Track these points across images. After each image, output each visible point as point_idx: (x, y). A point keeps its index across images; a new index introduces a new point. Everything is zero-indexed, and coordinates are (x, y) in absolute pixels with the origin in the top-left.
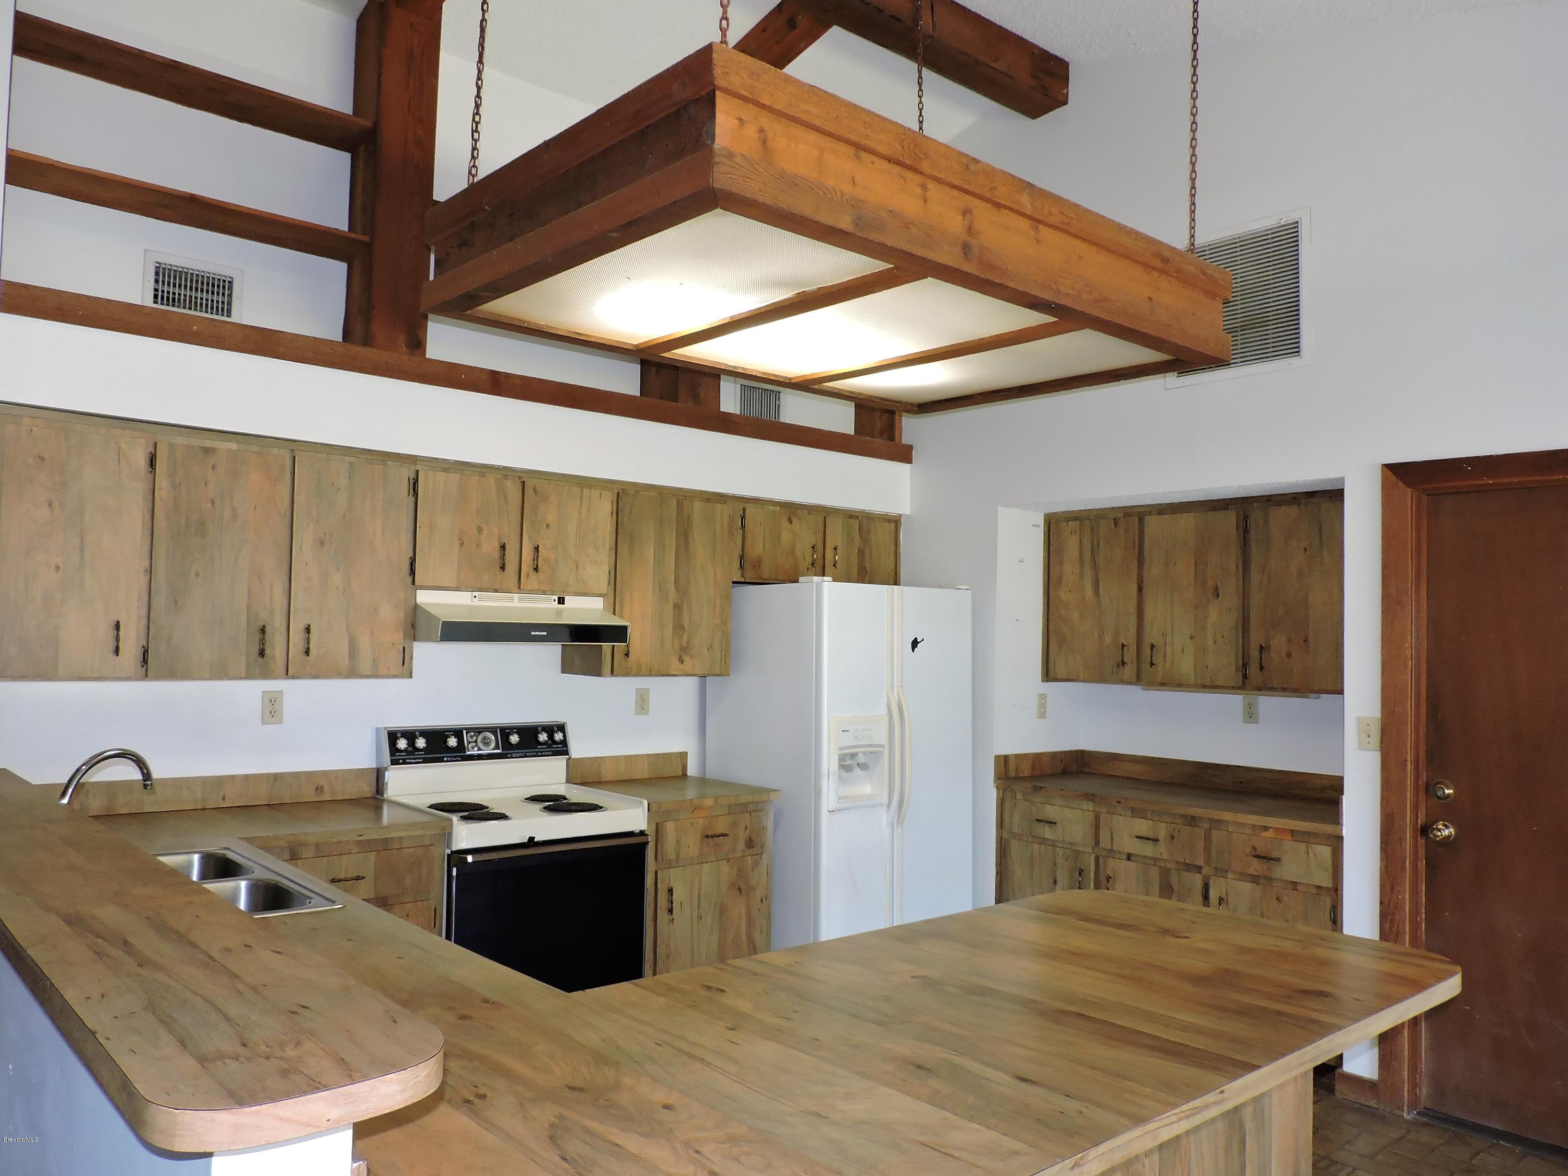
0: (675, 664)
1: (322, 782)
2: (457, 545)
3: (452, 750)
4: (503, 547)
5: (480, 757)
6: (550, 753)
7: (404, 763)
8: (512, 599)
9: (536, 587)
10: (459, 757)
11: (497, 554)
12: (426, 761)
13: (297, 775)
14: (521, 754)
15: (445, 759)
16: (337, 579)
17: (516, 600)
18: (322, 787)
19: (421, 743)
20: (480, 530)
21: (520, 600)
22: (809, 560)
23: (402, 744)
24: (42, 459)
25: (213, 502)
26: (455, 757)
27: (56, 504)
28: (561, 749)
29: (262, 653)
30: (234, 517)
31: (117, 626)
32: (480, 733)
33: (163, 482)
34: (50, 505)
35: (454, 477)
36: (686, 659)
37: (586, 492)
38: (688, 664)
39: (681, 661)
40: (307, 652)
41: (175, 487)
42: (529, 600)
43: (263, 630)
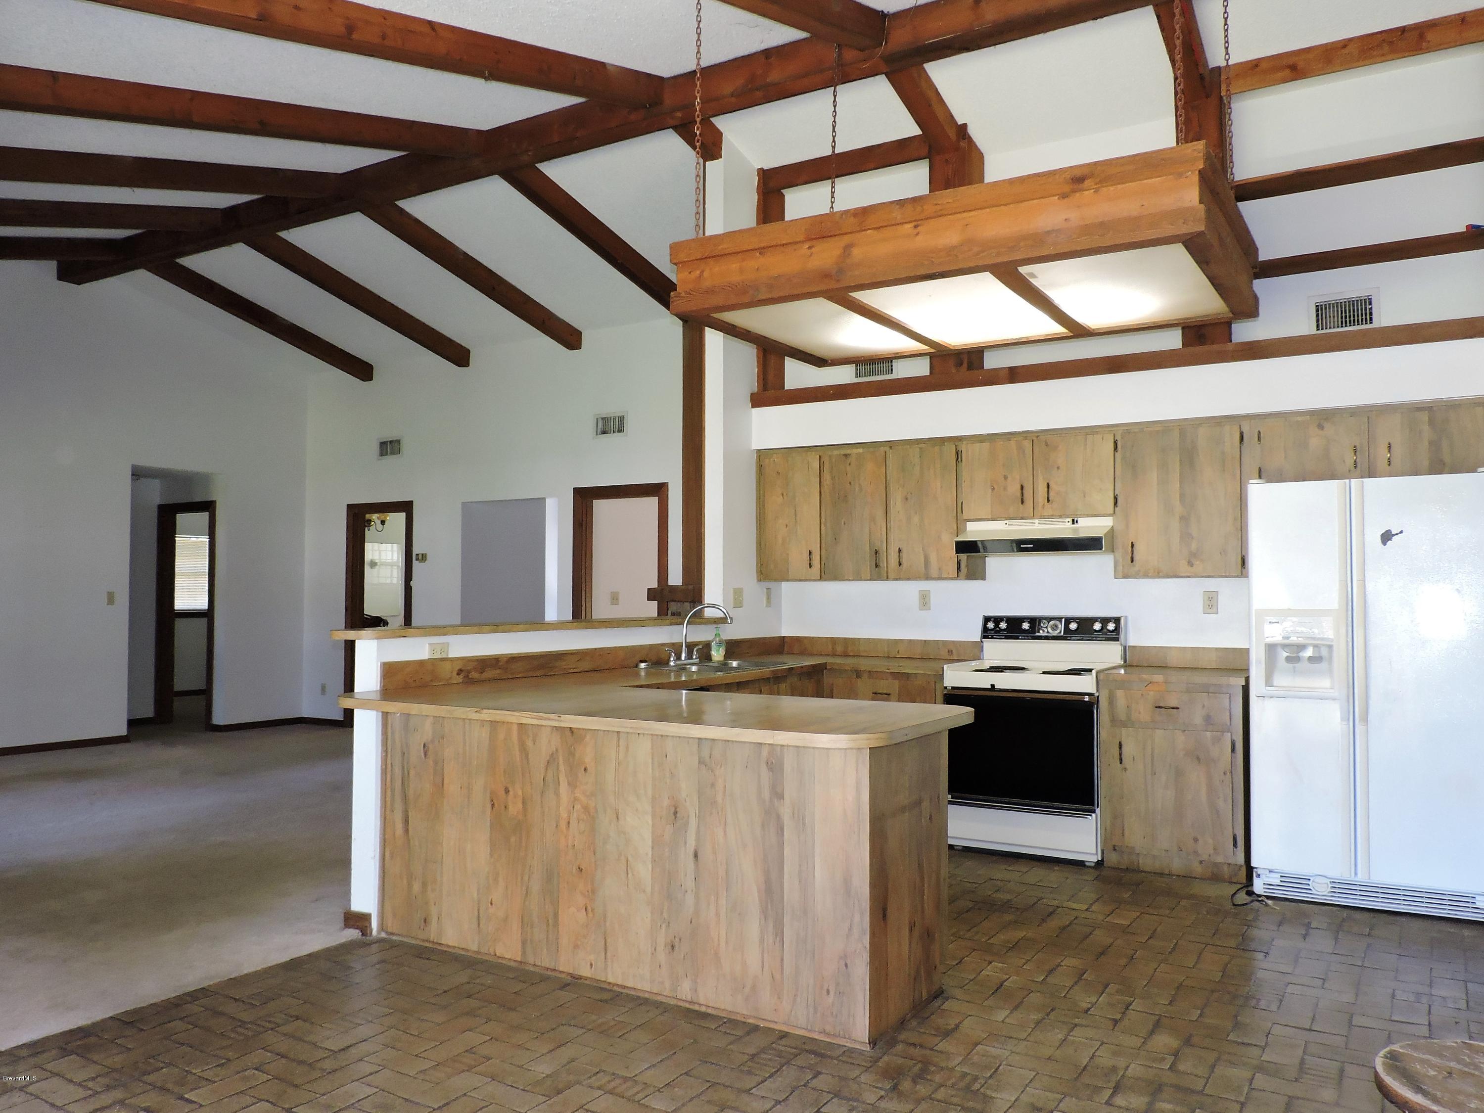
0: (1184, 567)
1: (951, 647)
2: (990, 491)
3: (1025, 631)
4: (1022, 488)
5: (1047, 638)
6: (1104, 639)
7: (992, 638)
8: (1033, 524)
9: (1051, 513)
10: (1031, 636)
11: (1019, 494)
12: (1007, 638)
13: (937, 642)
14: (1079, 638)
15: (1020, 637)
16: (916, 519)
17: (1037, 524)
18: (952, 651)
19: (1003, 625)
20: (1006, 478)
21: (1040, 524)
22: (1350, 462)
23: (991, 625)
24: (778, 473)
25: (850, 483)
26: (1027, 636)
27: (785, 494)
28: (1114, 636)
29: (877, 566)
30: (861, 489)
31: (810, 553)
32: (1051, 621)
33: (827, 476)
34: (783, 495)
35: (986, 445)
36: (1197, 563)
37: (1090, 437)
38: (1198, 566)
39: (1191, 564)
40: (900, 564)
41: (833, 478)
42: (1045, 523)
43: (876, 552)
